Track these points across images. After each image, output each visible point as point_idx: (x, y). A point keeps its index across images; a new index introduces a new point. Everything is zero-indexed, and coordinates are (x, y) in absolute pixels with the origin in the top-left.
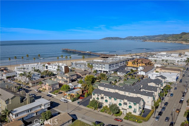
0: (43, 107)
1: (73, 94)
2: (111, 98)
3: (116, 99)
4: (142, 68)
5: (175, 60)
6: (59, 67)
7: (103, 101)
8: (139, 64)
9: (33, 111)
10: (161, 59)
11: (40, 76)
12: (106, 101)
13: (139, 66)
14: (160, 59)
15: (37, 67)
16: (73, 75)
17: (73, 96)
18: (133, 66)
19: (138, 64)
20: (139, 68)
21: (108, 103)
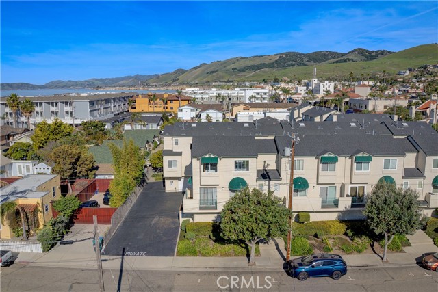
1: (31, 201)
2: (334, 161)
3: (368, 160)
4: (192, 111)
5: (242, 96)
7: (281, 190)
8: (169, 102)
10: (208, 96)
12: (299, 185)
13: (169, 108)
14: (204, 96)
17: (35, 210)
18: (151, 110)
19: (166, 103)
20: (181, 111)
21: (313, 192)
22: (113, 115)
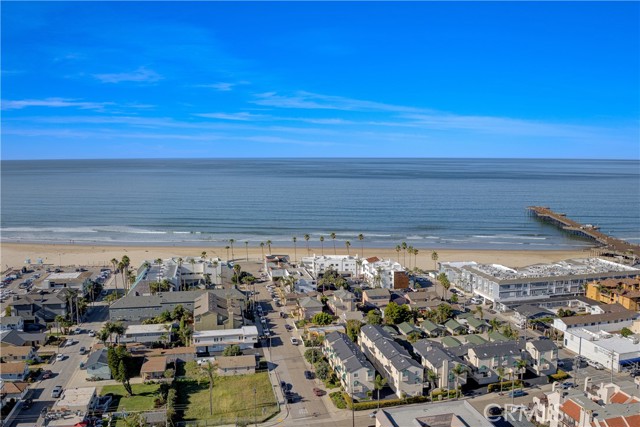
0: (243, 341)
6: (380, 271)
9: (225, 342)
11: (315, 286)
15: (344, 263)
16: (380, 298)
22: (548, 297)
